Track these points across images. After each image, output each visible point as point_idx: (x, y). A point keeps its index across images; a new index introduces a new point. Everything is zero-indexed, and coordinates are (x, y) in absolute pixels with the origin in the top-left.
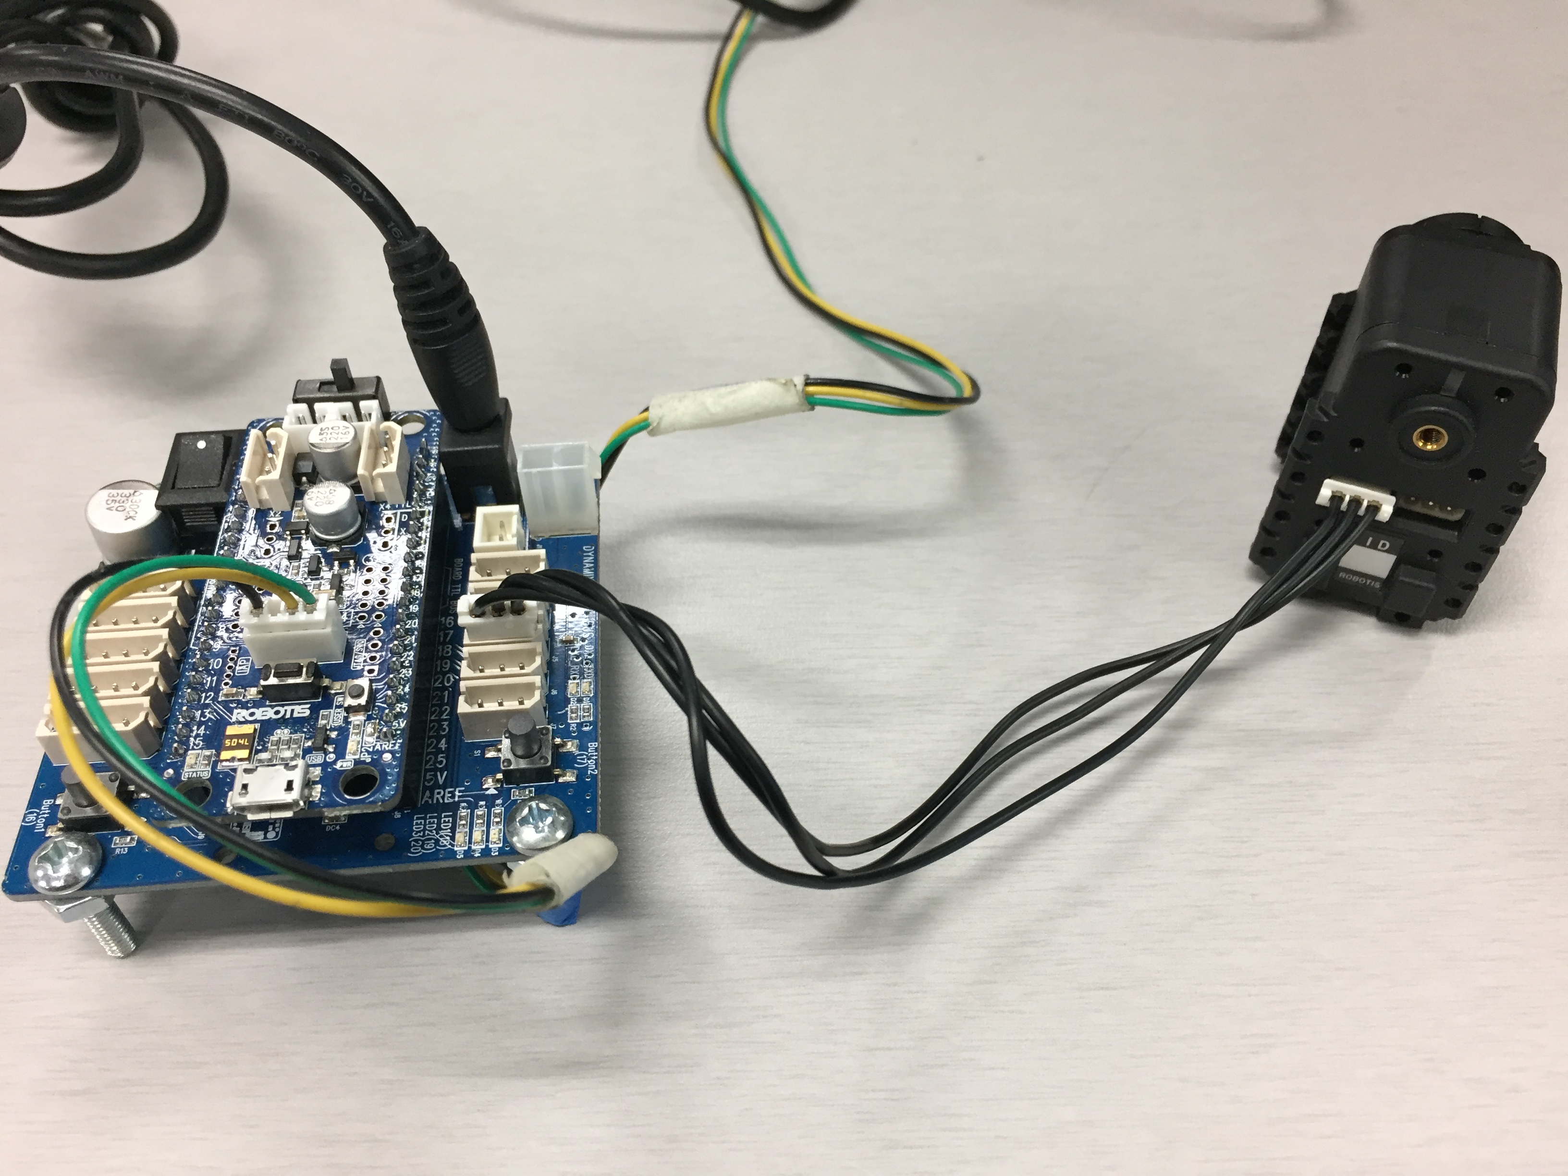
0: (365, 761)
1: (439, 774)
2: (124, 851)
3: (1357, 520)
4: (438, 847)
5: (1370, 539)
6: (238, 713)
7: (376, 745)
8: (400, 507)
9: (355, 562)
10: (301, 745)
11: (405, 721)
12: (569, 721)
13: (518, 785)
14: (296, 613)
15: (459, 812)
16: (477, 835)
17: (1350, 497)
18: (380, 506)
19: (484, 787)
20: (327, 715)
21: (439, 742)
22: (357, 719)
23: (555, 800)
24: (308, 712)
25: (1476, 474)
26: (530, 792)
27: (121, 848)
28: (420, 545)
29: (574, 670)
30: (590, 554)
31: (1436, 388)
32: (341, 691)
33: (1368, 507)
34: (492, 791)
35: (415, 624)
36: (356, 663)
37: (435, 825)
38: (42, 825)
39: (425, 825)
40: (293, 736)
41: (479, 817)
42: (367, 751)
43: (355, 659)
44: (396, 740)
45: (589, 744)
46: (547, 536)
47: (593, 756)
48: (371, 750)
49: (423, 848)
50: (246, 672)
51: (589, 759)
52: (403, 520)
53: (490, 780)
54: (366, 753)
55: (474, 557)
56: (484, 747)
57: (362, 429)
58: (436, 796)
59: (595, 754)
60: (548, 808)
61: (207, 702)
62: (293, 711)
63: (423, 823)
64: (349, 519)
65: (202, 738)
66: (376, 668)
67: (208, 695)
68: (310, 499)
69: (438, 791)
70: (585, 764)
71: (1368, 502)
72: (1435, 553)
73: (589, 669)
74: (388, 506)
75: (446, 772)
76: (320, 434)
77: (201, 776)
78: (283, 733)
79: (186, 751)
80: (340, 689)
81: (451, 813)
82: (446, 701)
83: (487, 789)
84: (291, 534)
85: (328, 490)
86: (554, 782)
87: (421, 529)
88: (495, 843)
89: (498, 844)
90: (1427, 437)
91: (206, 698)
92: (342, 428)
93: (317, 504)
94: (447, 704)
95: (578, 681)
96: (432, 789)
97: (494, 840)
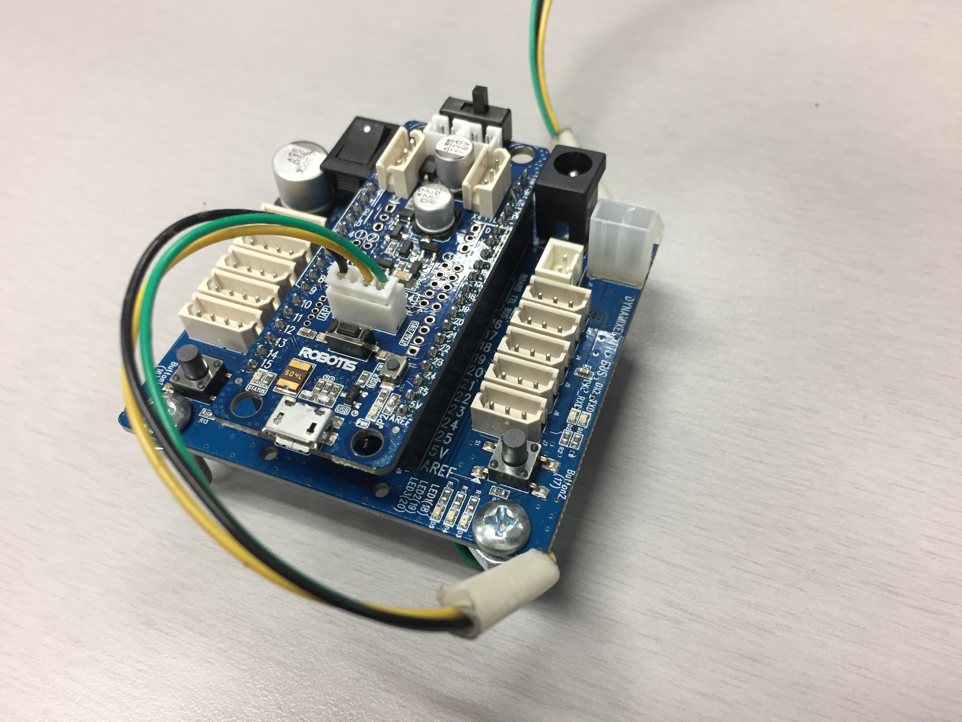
0: (378, 426)
1: (442, 448)
2: (205, 421)
4: (418, 511)
6: (305, 350)
7: (392, 415)
8: (488, 221)
9: (436, 255)
10: (338, 394)
11: (421, 404)
12: (559, 443)
13: (498, 483)
14: (369, 286)
15: (445, 488)
16: (451, 515)
18: (473, 215)
19: (472, 474)
20: (366, 376)
21: (452, 422)
22: (387, 388)
23: (520, 510)
24: (354, 368)
26: (506, 494)
27: (204, 418)
28: (490, 257)
29: (580, 400)
30: (629, 304)
32: (384, 360)
34: (477, 481)
35: (461, 323)
36: (405, 340)
37: (423, 492)
38: (163, 380)
39: (416, 488)
40: (335, 384)
41: (458, 499)
42: (383, 418)
43: (405, 336)
44: (409, 418)
45: (568, 470)
46: (599, 278)
47: (567, 482)
48: (386, 419)
49: (407, 508)
50: (324, 319)
51: (563, 483)
52: (486, 232)
53: (479, 471)
54: (382, 420)
55: (533, 279)
56: (485, 440)
57: (480, 148)
58: (433, 467)
59: (570, 481)
60: (512, 517)
61: (288, 333)
62: (344, 363)
63: (415, 486)
64: (445, 218)
65: (272, 361)
66: (418, 349)
67: (291, 328)
68: (419, 194)
69: (436, 463)
70: (558, 486)
73: (592, 404)
74: (479, 218)
75: (448, 450)
76: (446, 144)
77: (259, 392)
78: (328, 380)
79: (259, 366)
80: (385, 358)
81: (439, 487)
82: (470, 390)
83: (473, 477)
84: (400, 218)
85: (435, 191)
86: (528, 493)
87: (496, 244)
88: (462, 527)
89: (464, 528)
91: (289, 329)
92: (463, 143)
93: (423, 200)
94: (470, 392)
95: (580, 411)
96: (432, 459)
97: (462, 524)
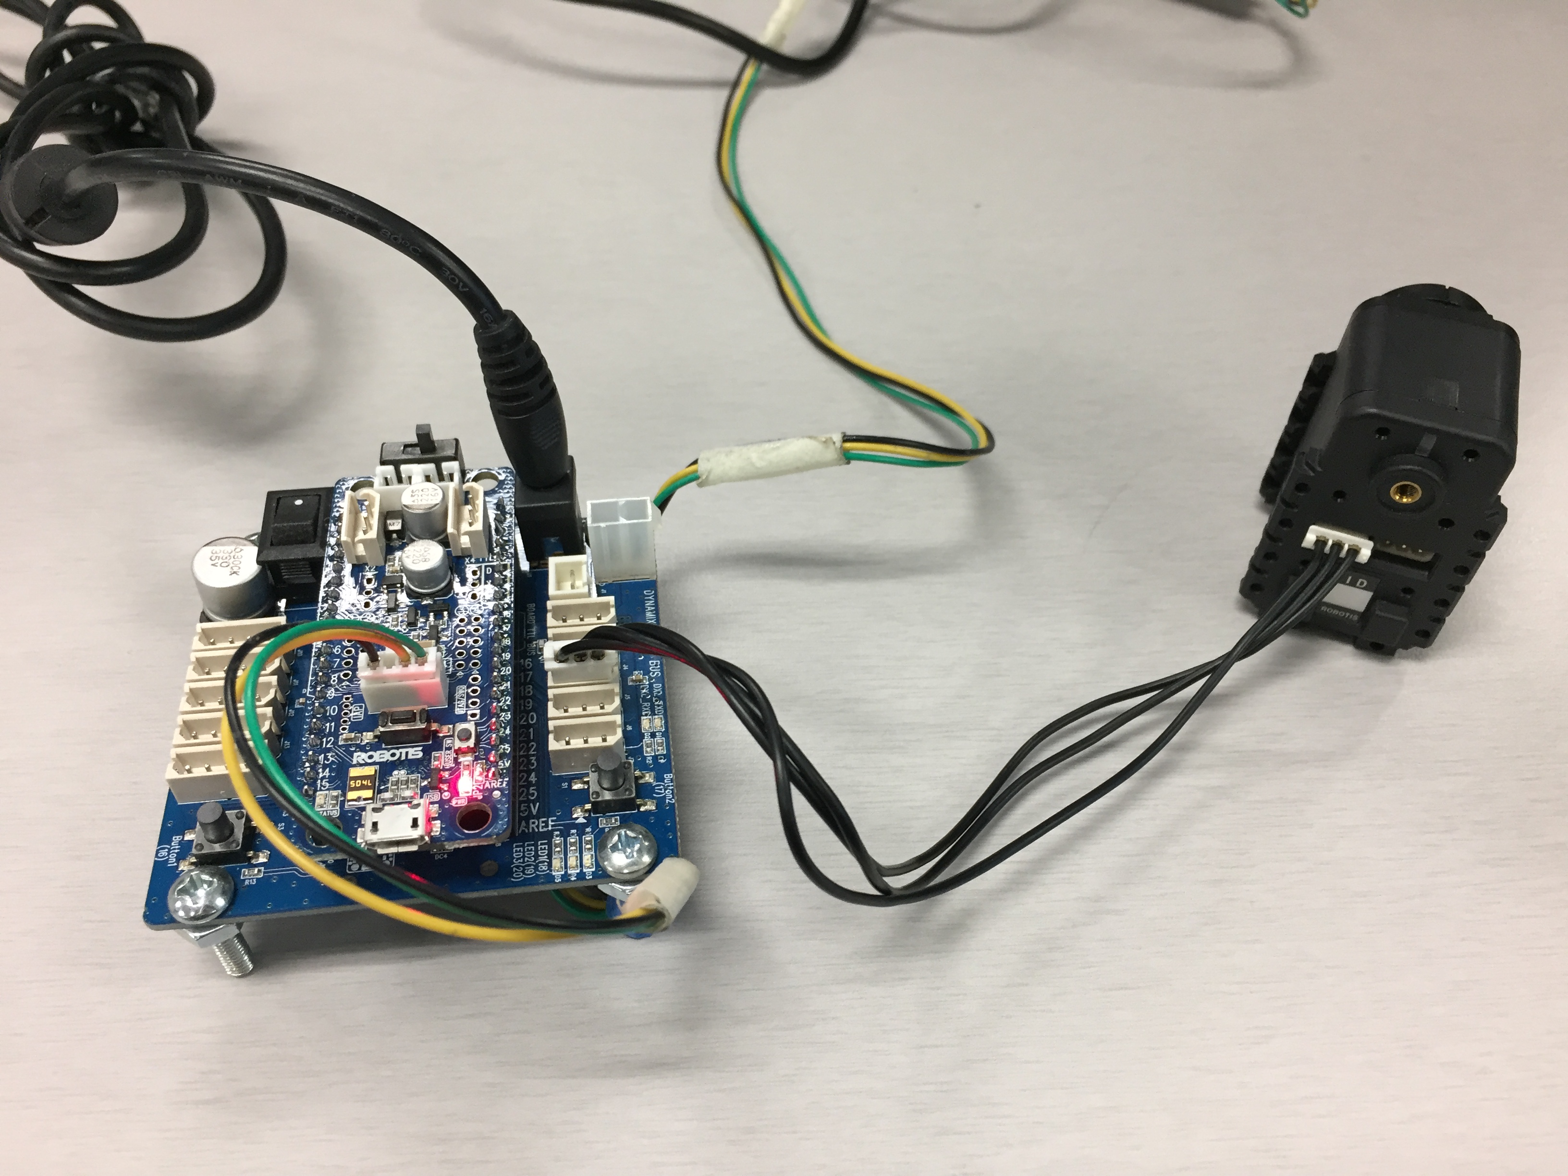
0: (477, 798)
1: (532, 805)
2: (253, 881)
3: (1339, 561)
4: (537, 872)
5: (1350, 578)
6: (358, 756)
7: (485, 783)
8: (484, 561)
9: (448, 613)
10: (418, 785)
11: (509, 761)
12: (645, 755)
13: (604, 814)
14: (409, 665)
15: (553, 840)
16: (572, 861)
17: (1333, 541)
18: (465, 560)
19: (574, 816)
20: (439, 756)
21: (529, 776)
22: (466, 759)
23: (638, 827)
24: (421, 755)
25: (1447, 523)
26: (616, 820)
27: (250, 879)
28: (505, 596)
29: (646, 707)
30: (650, 598)
31: (1411, 448)
32: (449, 734)
33: (1349, 550)
34: (582, 820)
35: (509, 671)
36: (460, 708)
37: (533, 852)
38: (174, 860)
39: (524, 852)
40: (410, 776)
41: (572, 844)
42: (478, 789)
43: (458, 704)
44: (503, 779)
45: (665, 775)
46: (610, 581)
47: (669, 786)
48: (481, 788)
49: (524, 874)
50: (361, 718)
51: (665, 790)
52: (488, 573)
53: (579, 810)
54: (478, 791)
55: (550, 604)
56: (571, 779)
57: (447, 488)
58: (531, 826)
59: (671, 784)
60: (635, 836)
61: (328, 746)
62: (407, 753)
63: (522, 851)
64: (441, 573)
65: (327, 780)
66: (478, 712)
67: (328, 740)
68: (407, 557)
69: (533, 820)
70: (662, 793)
71: (1349, 546)
72: (1408, 591)
73: (659, 706)
74: (473, 560)
75: (538, 804)
76: (412, 496)
77: (331, 814)
78: (400, 774)
79: (315, 791)
80: (448, 732)
81: (546, 841)
82: (532, 738)
83: (577, 818)
84: (387, 588)
85: (422, 548)
86: (636, 811)
87: (505, 582)
88: (588, 867)
89: (590, 868)
90: (1403, 491)
91: (327, 742)
92: (431, 490)
93: (415, 562)
94: (533, 741)
95: (650, 717)
96: (527, 820)
97: (588, 865)
